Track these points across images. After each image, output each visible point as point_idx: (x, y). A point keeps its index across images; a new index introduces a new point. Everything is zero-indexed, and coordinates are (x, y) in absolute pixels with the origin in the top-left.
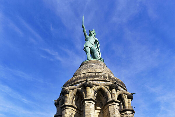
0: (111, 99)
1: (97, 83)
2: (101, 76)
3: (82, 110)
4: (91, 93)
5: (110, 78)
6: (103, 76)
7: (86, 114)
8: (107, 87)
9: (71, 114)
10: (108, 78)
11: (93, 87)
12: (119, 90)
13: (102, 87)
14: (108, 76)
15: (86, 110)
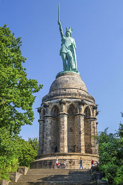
0: (79, 113)
1: (69, 100)
2: (73, 94)
3: (58, 118)
4: (65, 108)
5: (80, 95)
6: (75, 93)
7: (61, 124)
8: (77, 103)
9: (51, 122)
10: (78, 95)
11: (67, 104)
12: (86, 104)
13: (73, 103)
14: (79, 93)
15: (61, 121)
